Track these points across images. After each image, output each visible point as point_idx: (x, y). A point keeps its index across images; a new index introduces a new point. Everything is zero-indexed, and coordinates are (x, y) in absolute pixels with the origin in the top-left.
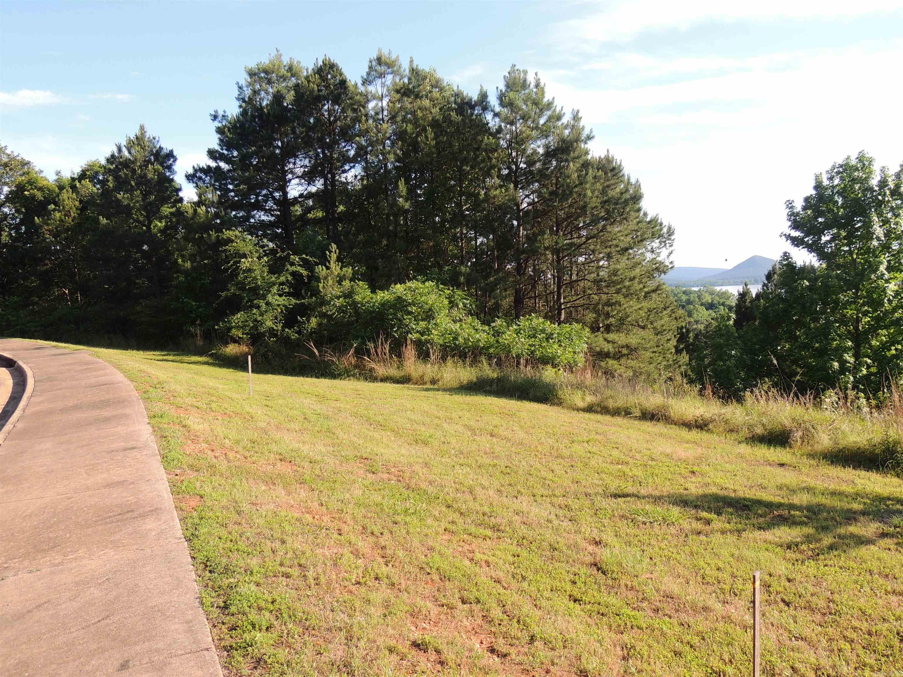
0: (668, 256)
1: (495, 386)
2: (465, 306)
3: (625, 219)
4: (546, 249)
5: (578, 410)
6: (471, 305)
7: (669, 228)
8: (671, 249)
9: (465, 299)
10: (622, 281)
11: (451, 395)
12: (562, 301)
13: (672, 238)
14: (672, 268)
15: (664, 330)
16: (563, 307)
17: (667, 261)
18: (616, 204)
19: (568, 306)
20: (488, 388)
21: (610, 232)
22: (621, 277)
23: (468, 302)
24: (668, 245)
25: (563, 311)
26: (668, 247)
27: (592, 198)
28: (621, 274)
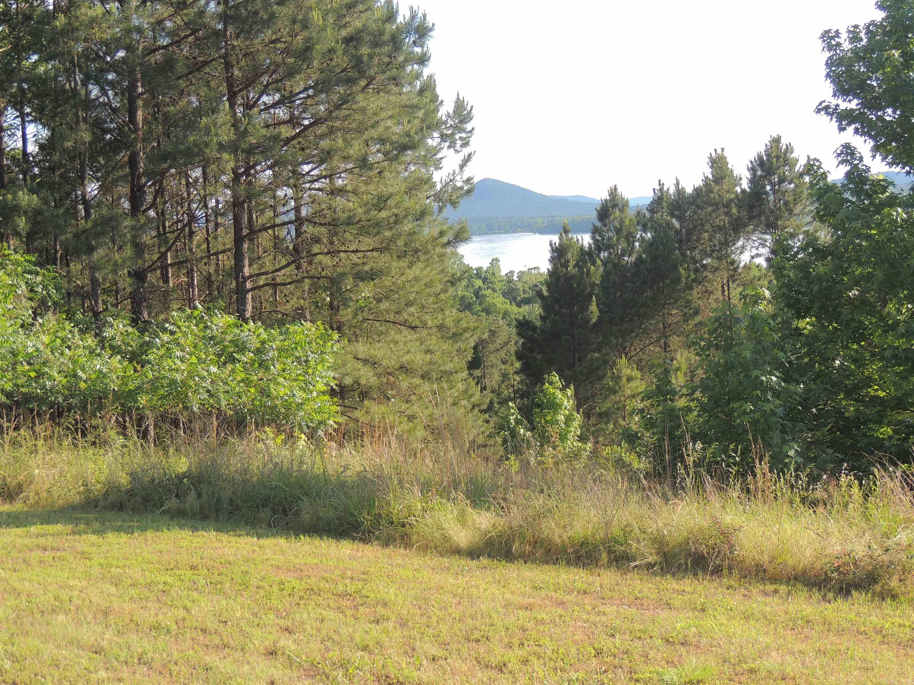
0: (462, 167)
1: (192, 497)
2: (32, 291)
3: (395, 79)
4: (221, 147)
5: (457, 552)
6: (45, 287)
7: (460, 105)
8: (466, 151)
9: (30, 272)
10: (398, 220)
11: (79, 533)
12: (247, 271)
13: (468, 127)
14: (469, 192)
15: (465, 330)
16: (249, 285)
17: (458, 178)
18: (376, 44)
19: (261, 283)
20: (173, 503)
21: (363, 110)
22: (395, 211)
23: (39, 278)
24: (459, 142)
25: (249, 296)
26: (458, 147)
27: (324, 29)
28: (397, 206)
